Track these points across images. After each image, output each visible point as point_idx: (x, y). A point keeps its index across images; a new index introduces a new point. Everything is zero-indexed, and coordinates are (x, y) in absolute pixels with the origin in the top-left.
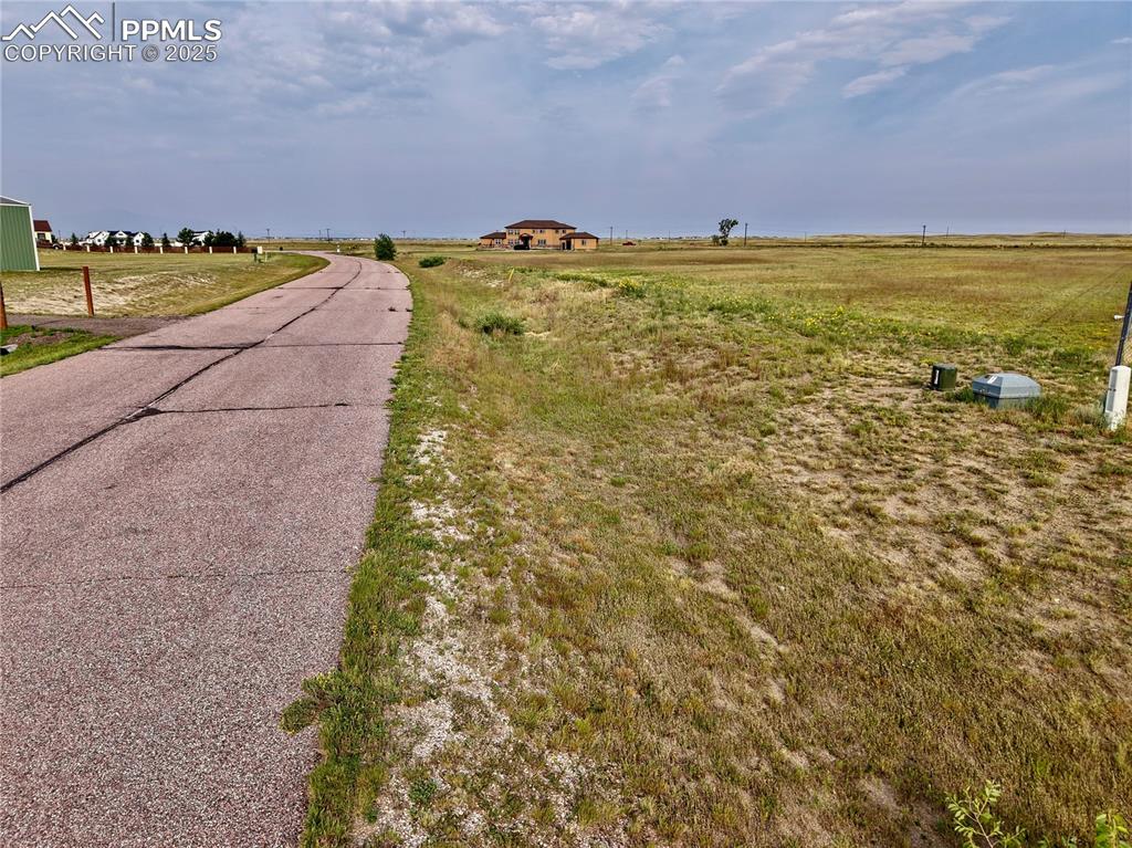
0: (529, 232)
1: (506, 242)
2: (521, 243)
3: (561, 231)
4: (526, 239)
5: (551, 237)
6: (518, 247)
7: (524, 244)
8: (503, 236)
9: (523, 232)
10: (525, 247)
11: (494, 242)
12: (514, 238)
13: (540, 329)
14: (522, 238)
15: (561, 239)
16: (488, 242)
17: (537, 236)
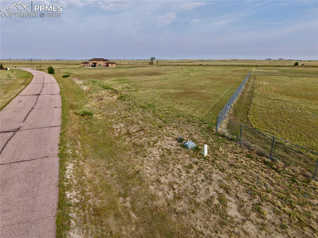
0: (96, 62)
1: (89, 65)
2: (93, 65)
3: (105, 61)
4: (95, 64)
5: (102, 63)
6: (92, 66)
7: (94, 65)
8: (88, 63)
9: (94, 62)
10: (95, 66)
11: (85, 65)
12: (91, 63)
13: (97, 113)
14: (94, 63)
15: (105, 64)
16: (83, 64)
17: (98, 63)
